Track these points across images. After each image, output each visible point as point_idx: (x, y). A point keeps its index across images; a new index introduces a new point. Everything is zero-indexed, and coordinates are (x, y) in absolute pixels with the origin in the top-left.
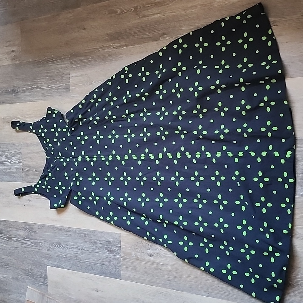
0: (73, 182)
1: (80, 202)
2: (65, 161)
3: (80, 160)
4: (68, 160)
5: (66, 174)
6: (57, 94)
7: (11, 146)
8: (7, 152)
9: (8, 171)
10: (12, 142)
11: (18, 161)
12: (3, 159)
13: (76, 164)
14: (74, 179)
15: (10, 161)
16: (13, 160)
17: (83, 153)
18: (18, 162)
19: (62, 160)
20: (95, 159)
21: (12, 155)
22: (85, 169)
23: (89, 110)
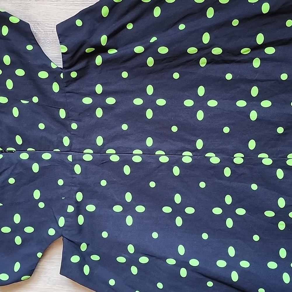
0: (67, 216)
1: (87, 270)
2: (35, 158)
3: (88, 157)
4: (46, 156)
5: (37, 194)
13: (78, 169)
14: (71, 209)
17: (100, 141)
19: (24, 156)
20: (137, 159)
22: (104, 183)
23: (130, 26)
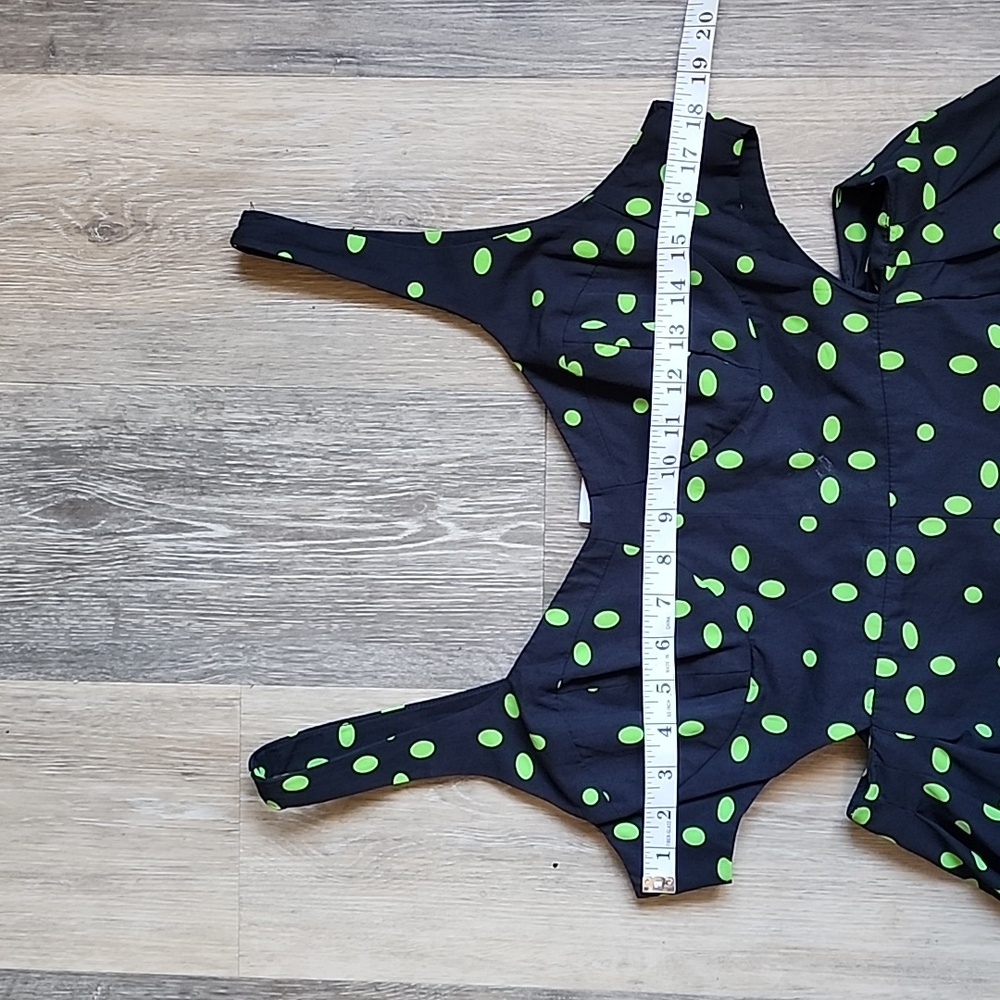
6: (961, 30)
7: (434, 416)
8: (389, 455)
9: (386, 604)
10: (444, 380)
11: (503, 531)
12: (344, 512)
15: (412, 526)
16: (449, 525)
18: (505, 538)
21: (436, 483)
